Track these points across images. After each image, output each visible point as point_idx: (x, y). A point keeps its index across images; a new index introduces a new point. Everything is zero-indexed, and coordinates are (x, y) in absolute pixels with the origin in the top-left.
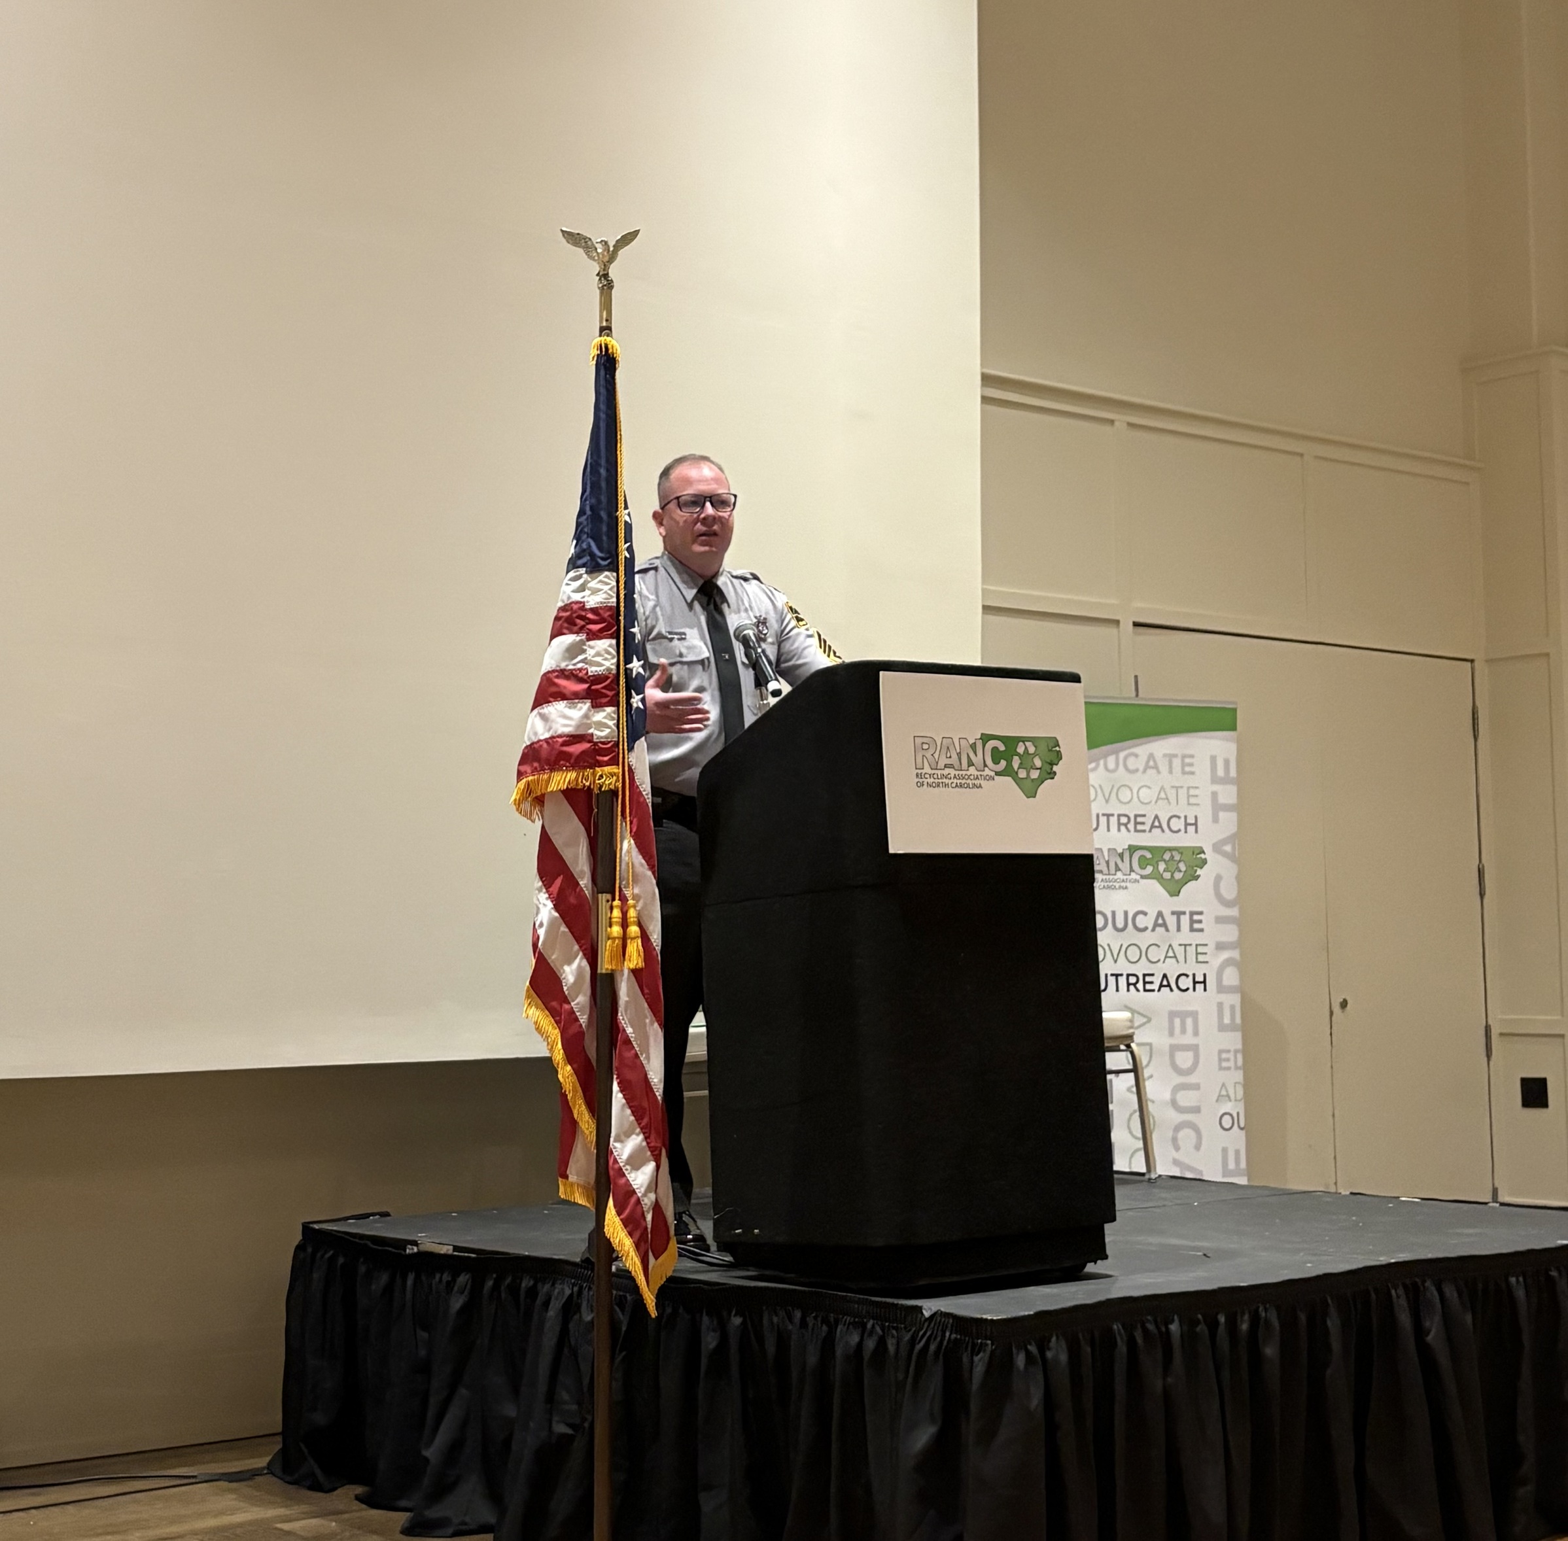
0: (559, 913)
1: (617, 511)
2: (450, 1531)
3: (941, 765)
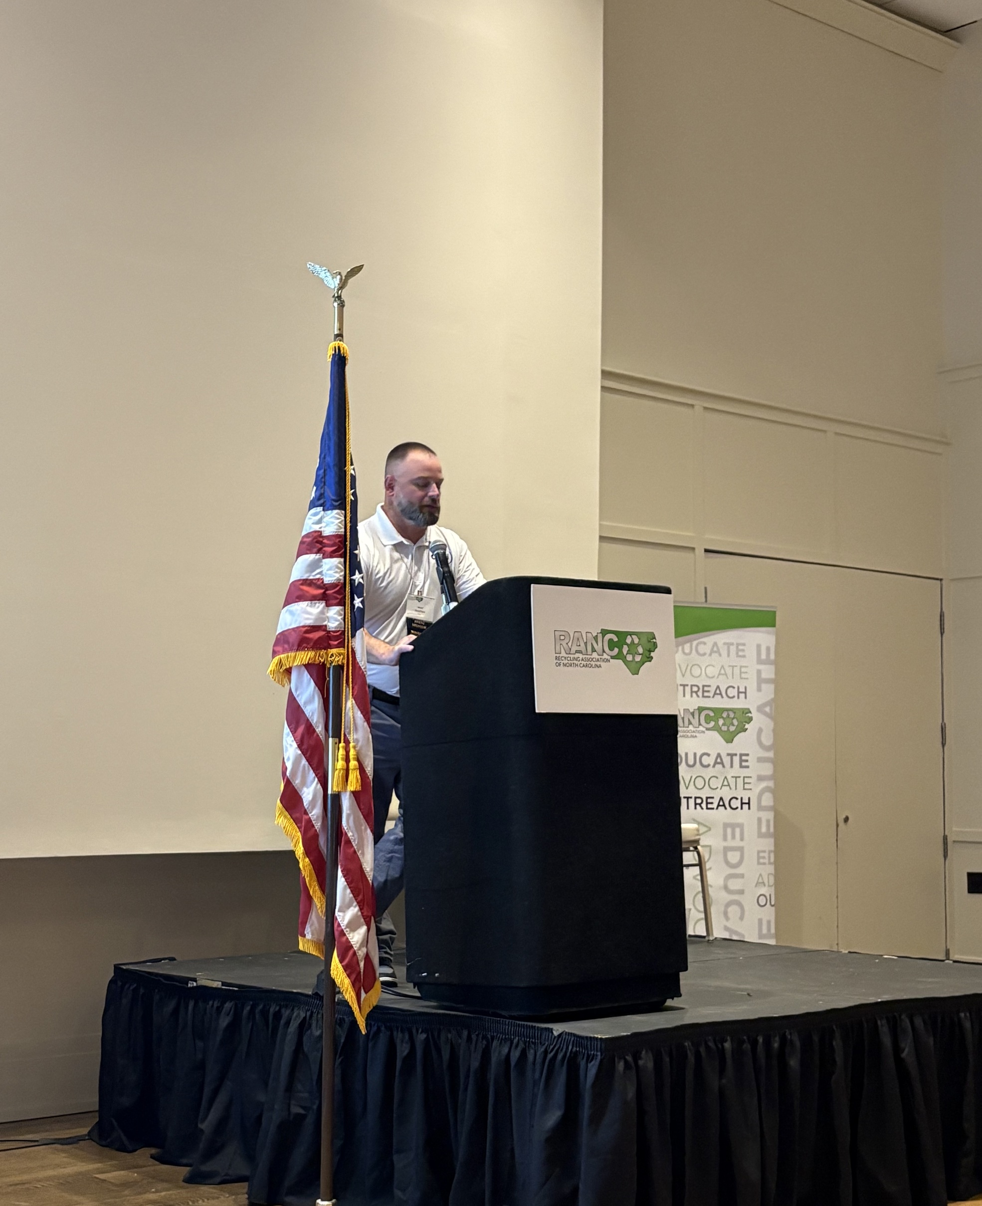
0: (301, 751)
1: (345, 466)
2: (218, 1180)
3: (573, 651)
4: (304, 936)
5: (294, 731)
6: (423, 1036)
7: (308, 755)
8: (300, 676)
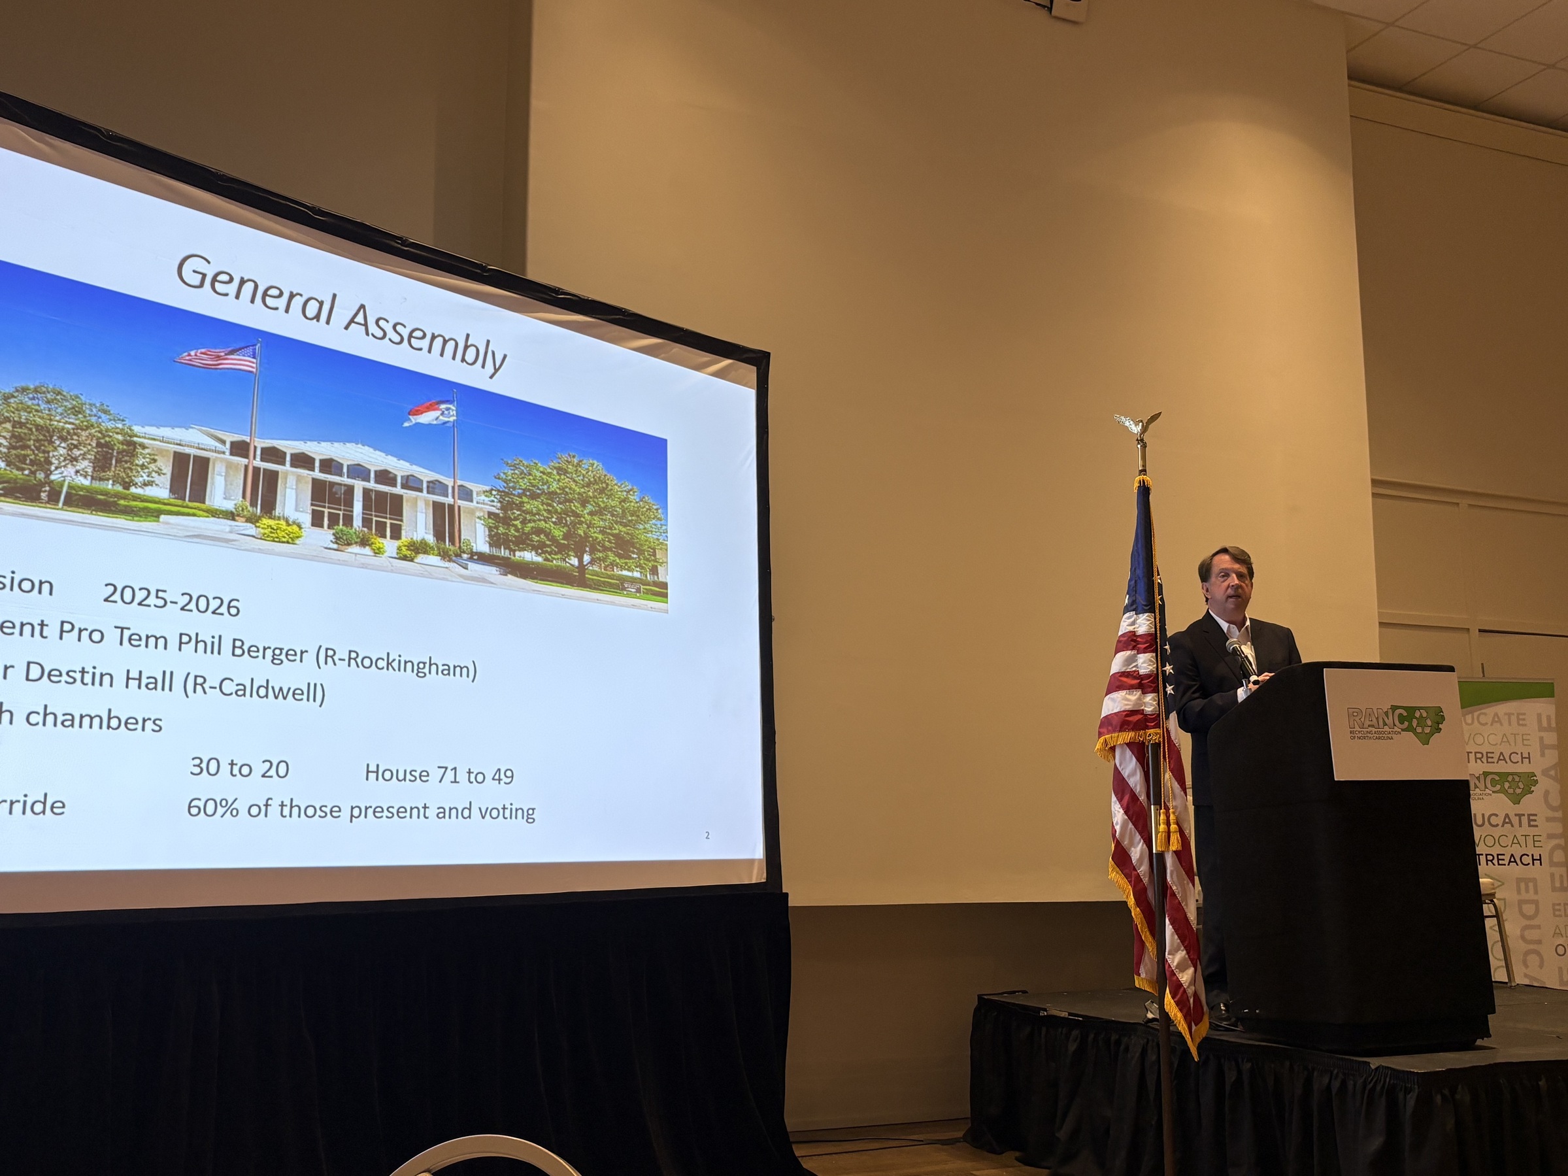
0: (1127, 816)
1: (1153, 576)
3: (1366, 725)
4: (1139, 975)
5: (1120, 800)
6: (1249, 1065)
7: (1134, 819)
8: (1123, 753)
